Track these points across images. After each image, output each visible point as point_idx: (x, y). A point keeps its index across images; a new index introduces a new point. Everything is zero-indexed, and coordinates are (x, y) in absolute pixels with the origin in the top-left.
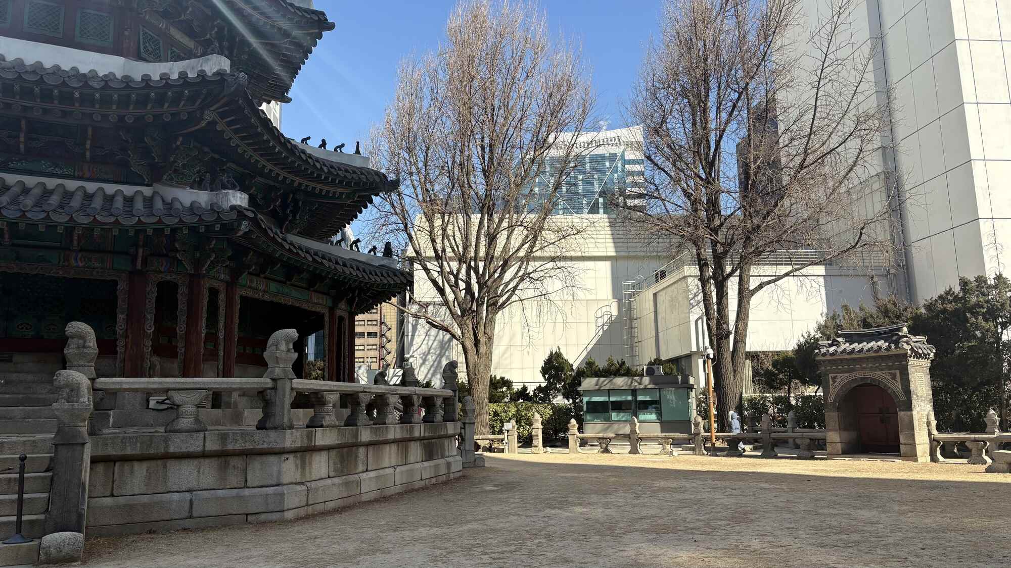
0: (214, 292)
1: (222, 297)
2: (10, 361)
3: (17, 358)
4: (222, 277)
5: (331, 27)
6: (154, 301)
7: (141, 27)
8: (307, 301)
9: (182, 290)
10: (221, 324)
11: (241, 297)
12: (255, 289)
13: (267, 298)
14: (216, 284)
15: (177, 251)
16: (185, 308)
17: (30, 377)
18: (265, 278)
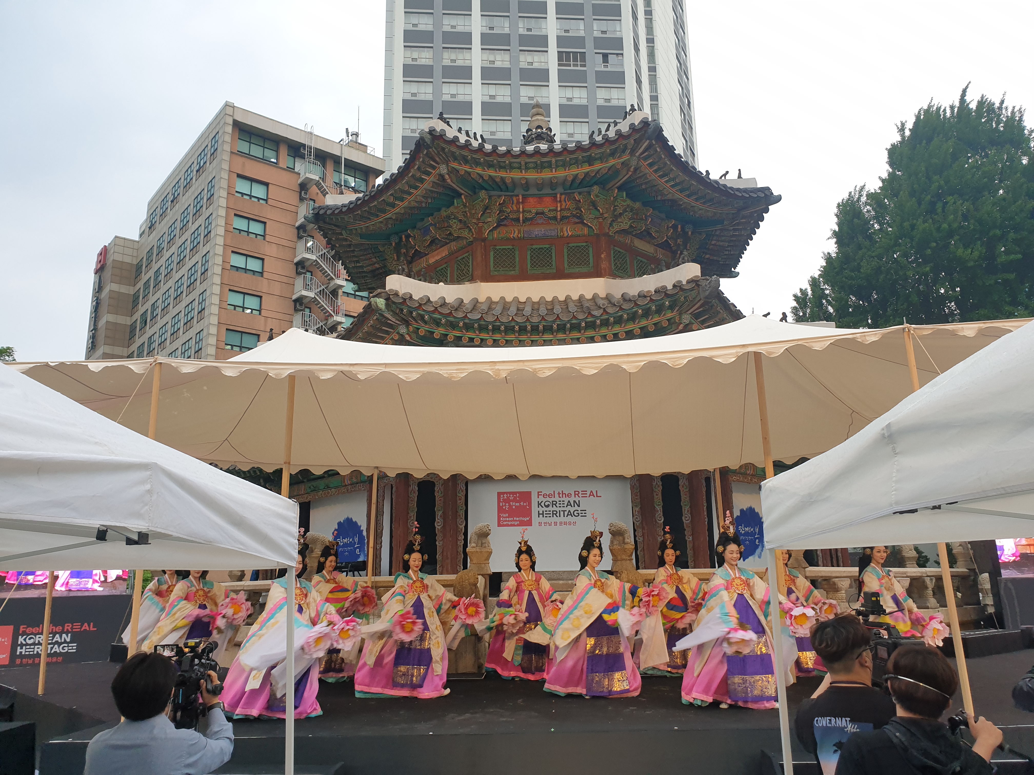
5: (778, 199)
6: (660, 495)
7: (612, 247)
9: (683, 482)
16: (688, 498)
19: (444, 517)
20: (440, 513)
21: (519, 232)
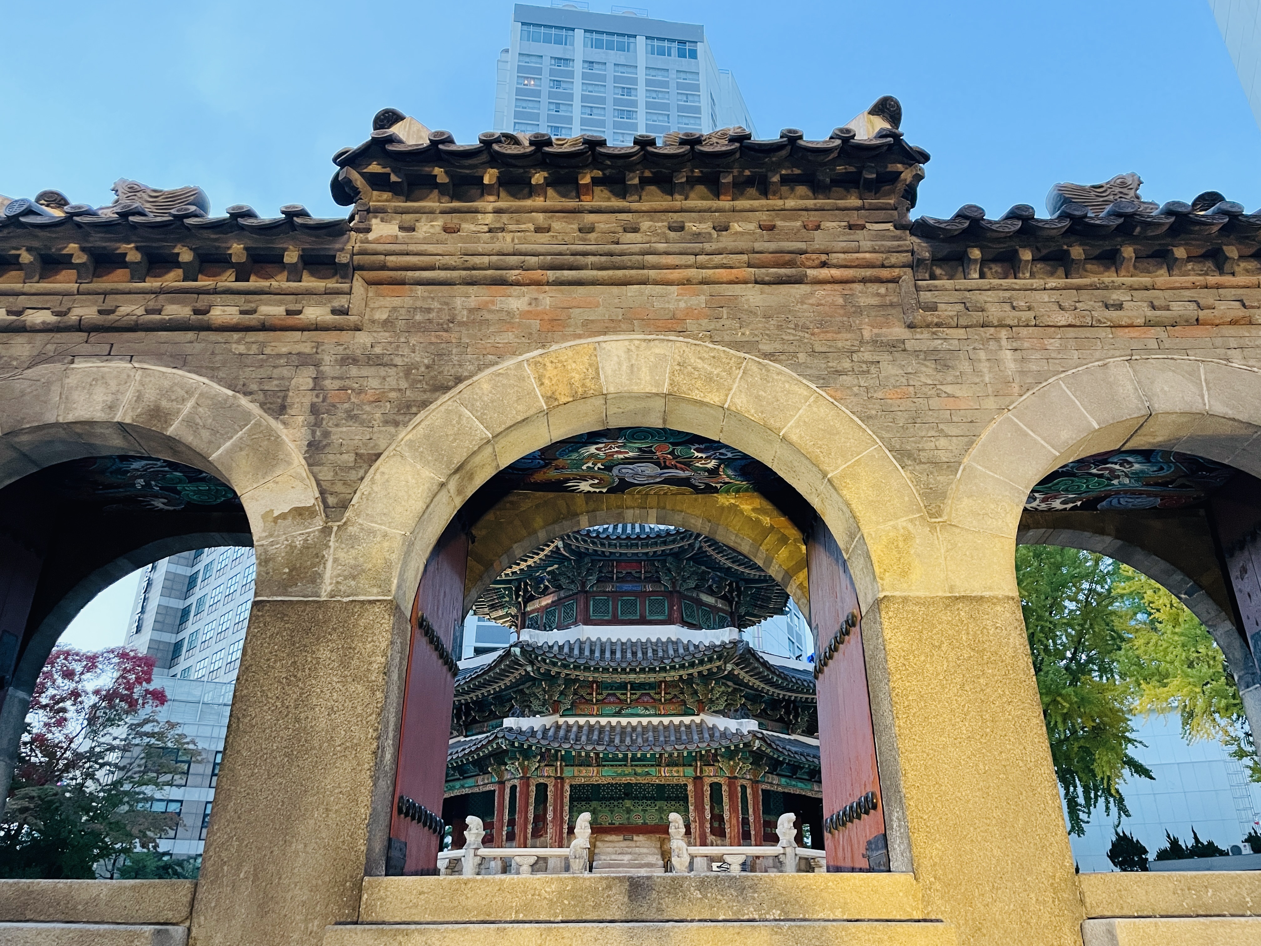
0: (744, 788)
1: (749, 791)
2: (632, 840)
3: (635, 838)
4: (748, 777)
6: (708, 797)
7: (683, 600)
8: (811, 790)
9: (725, 788)
10: (751, 811)
11: (762, 790)
12: (771, 783)
13: (780, 789)
14: (744, 782)
15: (719, 762)
16: (728, 800)
17: (645, 850)
18: (777, 775)
19: (555, 811)
20: (551, 808)
21: (613, 587)
